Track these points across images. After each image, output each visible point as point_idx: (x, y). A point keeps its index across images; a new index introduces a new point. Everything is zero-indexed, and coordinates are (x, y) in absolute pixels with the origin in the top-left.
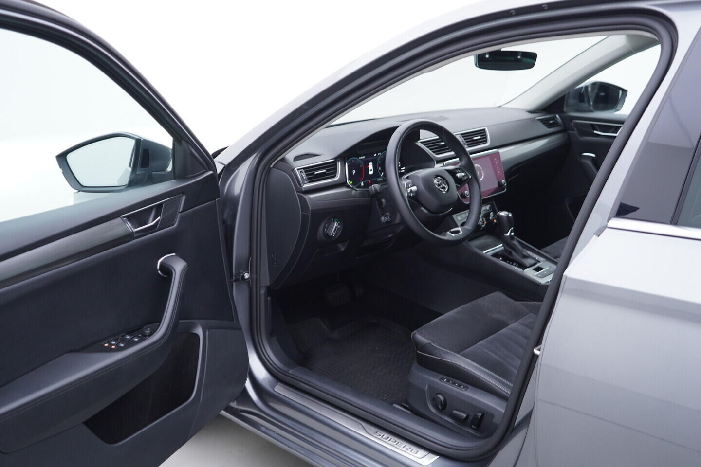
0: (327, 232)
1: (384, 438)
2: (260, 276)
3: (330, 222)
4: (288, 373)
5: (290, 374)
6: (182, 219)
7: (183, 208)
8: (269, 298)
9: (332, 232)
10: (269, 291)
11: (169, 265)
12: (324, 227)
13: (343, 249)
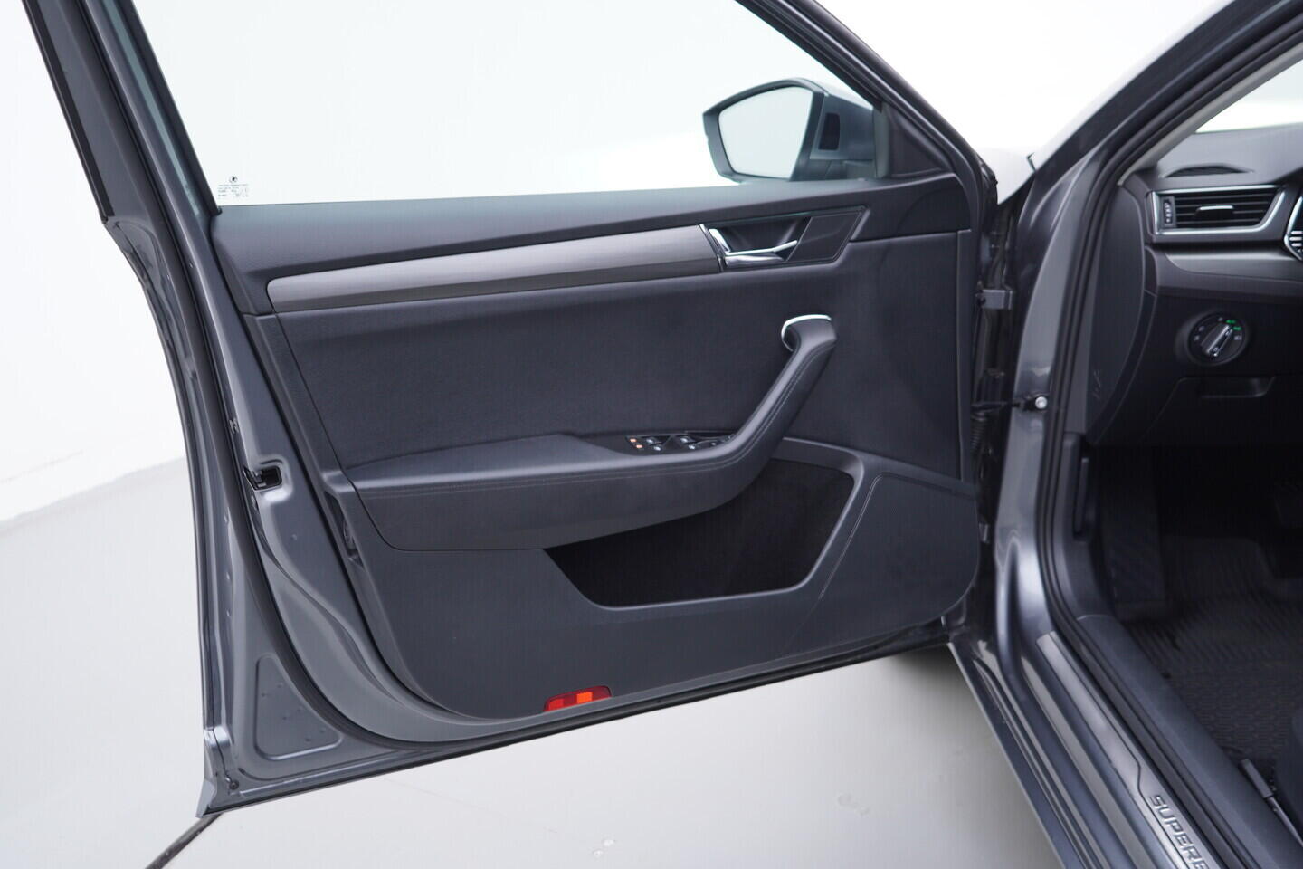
0: (1202, 344)
1: (1161, 814)
2: (1066, 407)
3: (1211, 325)
4: (1074, 618)
5: (1078, 622)
6: (853, 254)
7: (862, 232)
8: (1085, 460)
9: (1212, 347)
10: (1084, 446)
11: (798, 334)
12: (1194, 332)
13: (1259, 395)
